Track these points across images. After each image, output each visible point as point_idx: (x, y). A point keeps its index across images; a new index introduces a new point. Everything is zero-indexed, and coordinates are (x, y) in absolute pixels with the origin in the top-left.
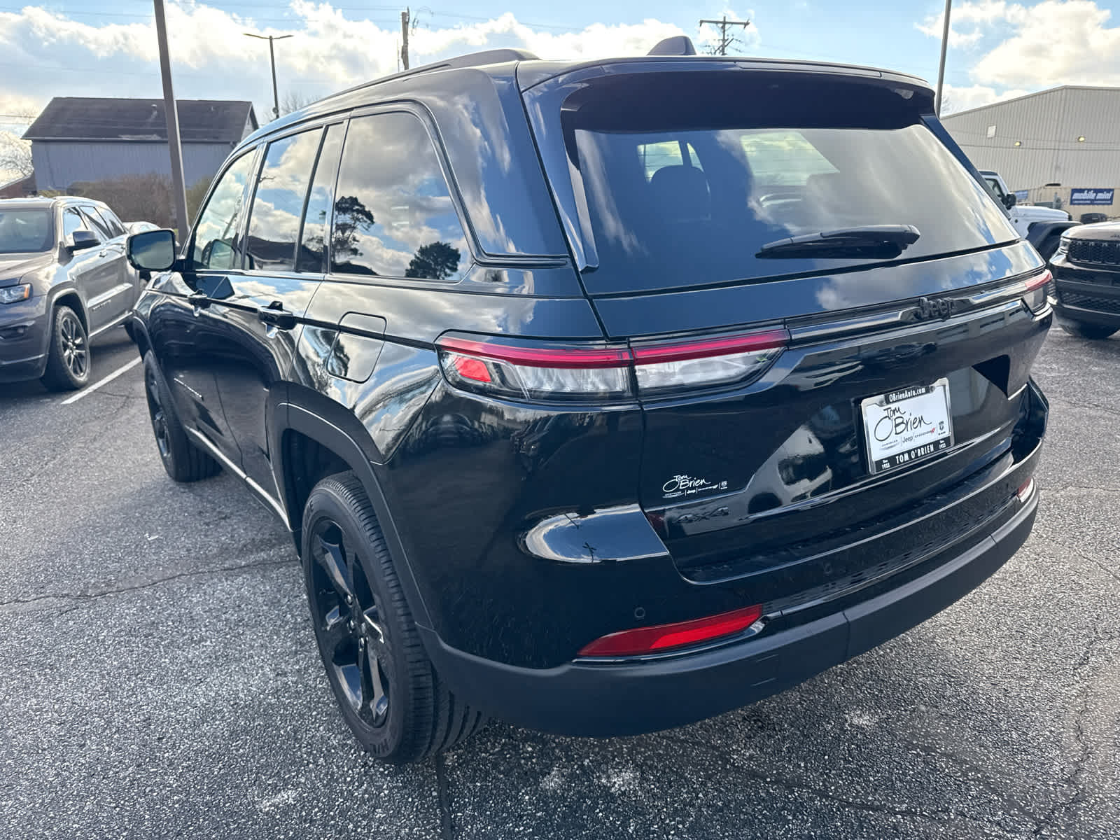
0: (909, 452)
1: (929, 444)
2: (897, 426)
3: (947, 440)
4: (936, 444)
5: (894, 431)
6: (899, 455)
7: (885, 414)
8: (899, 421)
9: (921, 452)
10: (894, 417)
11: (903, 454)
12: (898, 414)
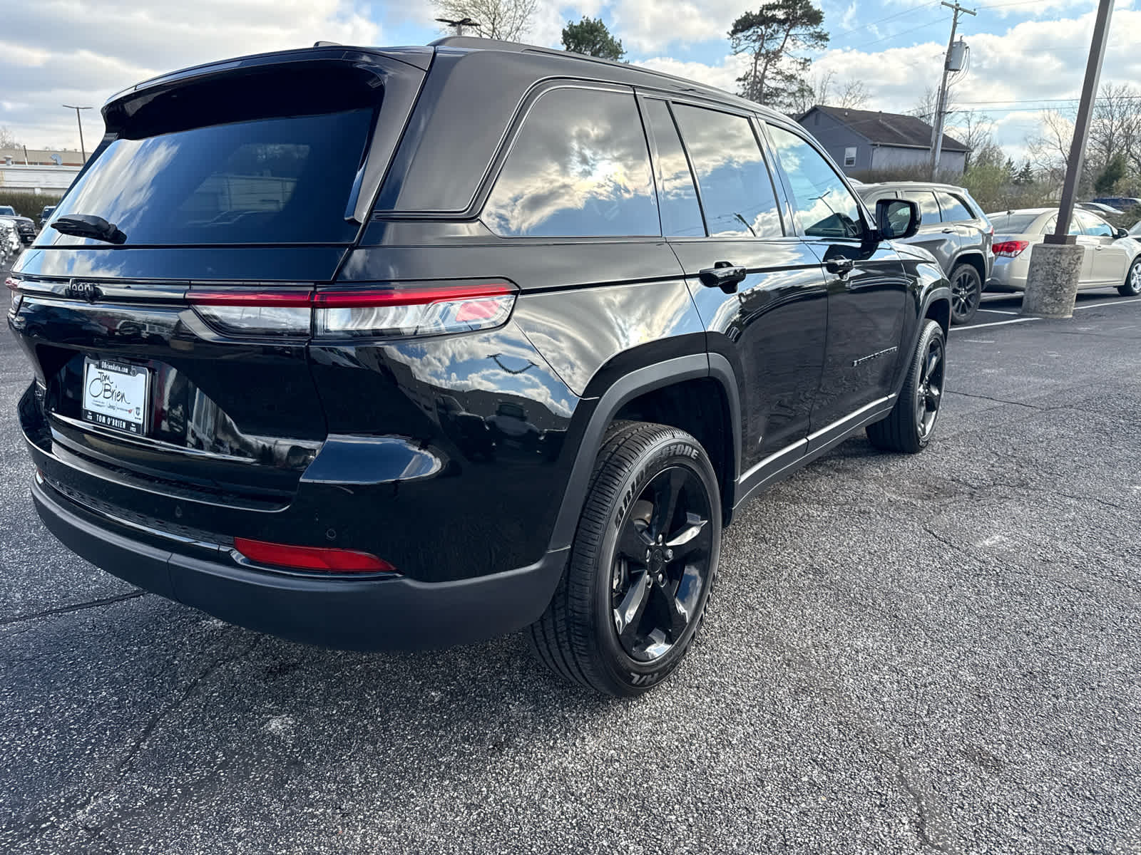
0: (107, 417)
1: (124, 421)
2: (106, 390)
3: (137, 425)
4: (129, 424)
5: (102, 395)
6: (99, 414)
7: (99, 376)
8: (107, 387)
9: (115, 423)
10: (104, 382)
11: (103, 415)
12: (107, 382)
